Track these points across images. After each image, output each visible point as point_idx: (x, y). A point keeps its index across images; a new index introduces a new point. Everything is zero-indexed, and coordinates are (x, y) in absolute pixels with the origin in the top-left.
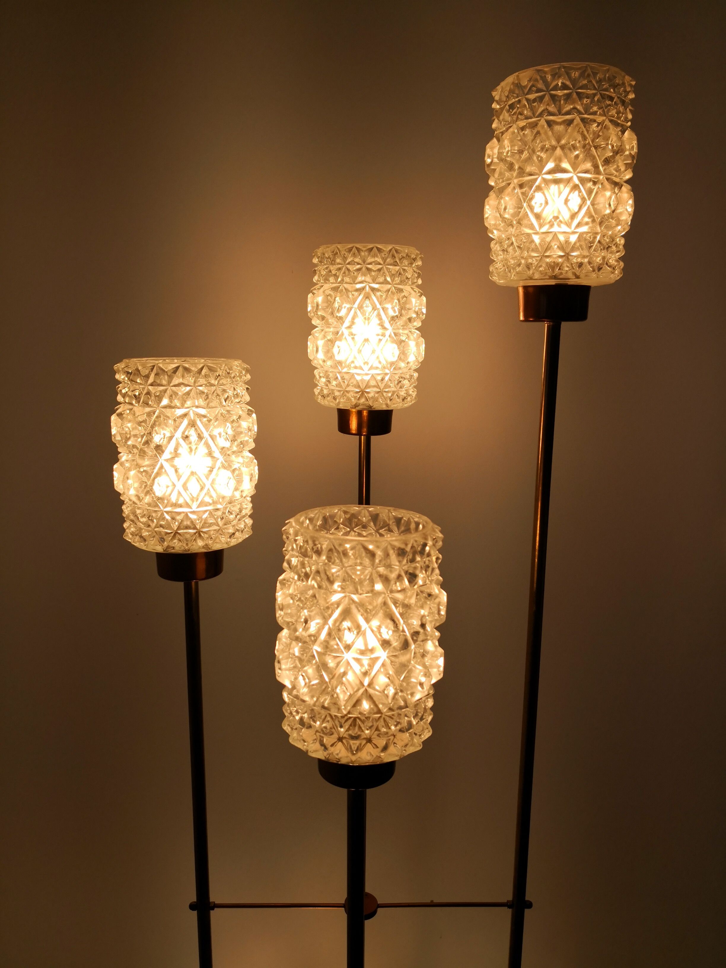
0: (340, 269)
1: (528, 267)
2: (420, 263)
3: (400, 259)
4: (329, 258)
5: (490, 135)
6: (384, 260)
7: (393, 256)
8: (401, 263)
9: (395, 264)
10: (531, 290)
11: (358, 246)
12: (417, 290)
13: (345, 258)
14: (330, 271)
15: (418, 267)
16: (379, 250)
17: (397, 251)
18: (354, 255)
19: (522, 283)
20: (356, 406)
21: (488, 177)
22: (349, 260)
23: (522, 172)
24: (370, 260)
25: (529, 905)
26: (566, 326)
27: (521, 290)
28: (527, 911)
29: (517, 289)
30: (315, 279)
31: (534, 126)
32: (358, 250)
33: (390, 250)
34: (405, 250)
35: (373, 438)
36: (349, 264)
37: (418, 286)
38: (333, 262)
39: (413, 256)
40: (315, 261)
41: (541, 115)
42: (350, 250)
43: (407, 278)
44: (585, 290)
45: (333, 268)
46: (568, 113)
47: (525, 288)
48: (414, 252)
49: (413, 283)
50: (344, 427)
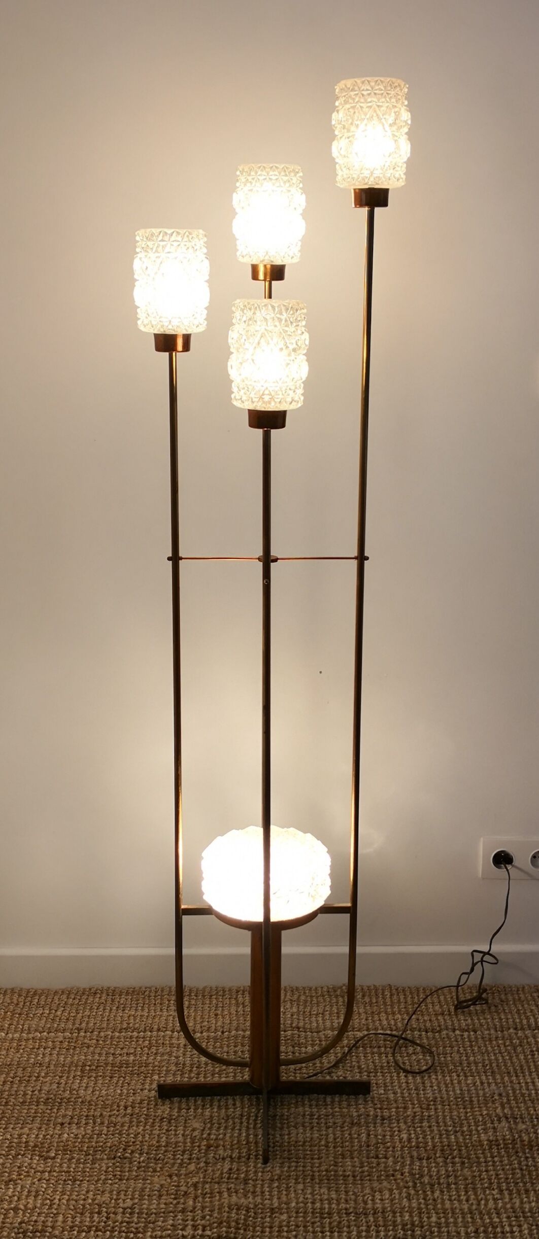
0: (253, 179)
1: (353, 178)
2: (301, 174)
3: (289, 173)
4: (247, 172)
5: (334, 109)
6: (280, 173)
7: (285, 171)
8: (290, 175)
9: (286, 175)
10: (357, 191)
11: (264, 165)
12: (300, 191)
13: (256, 173)
14: (248, 180)
15: (300, 177)
16: (276, 167)
17: (287, 168)
18: (262, 170)
19: (353, 187)
20: (263, 261)
21: (334, 131)
22: (258, 174)
23: (349, 131)
24: (271, 173)
25: (367, 558)
26: (377, 210)
27: (353, 191)
28: (366, 562)
29: (350, 190)
30: (238, 184)
31: (353, 107)
32: (264, 167)
33: (283, 168)
34: (291, 167)
35: (273, 282)
36: (259, 175)
37: (300, 188)
38: (249, 175)
39: (297, 170)
40: (238, 173)
41: (357, 102)
42: (260, 167)
43: (293, 183)
44: (386, 191)
45: (250, 178)
46: (370, 102)
47: (355, 190)
48: (298, 168)
49: (297, 187)
50: (255, 277)
